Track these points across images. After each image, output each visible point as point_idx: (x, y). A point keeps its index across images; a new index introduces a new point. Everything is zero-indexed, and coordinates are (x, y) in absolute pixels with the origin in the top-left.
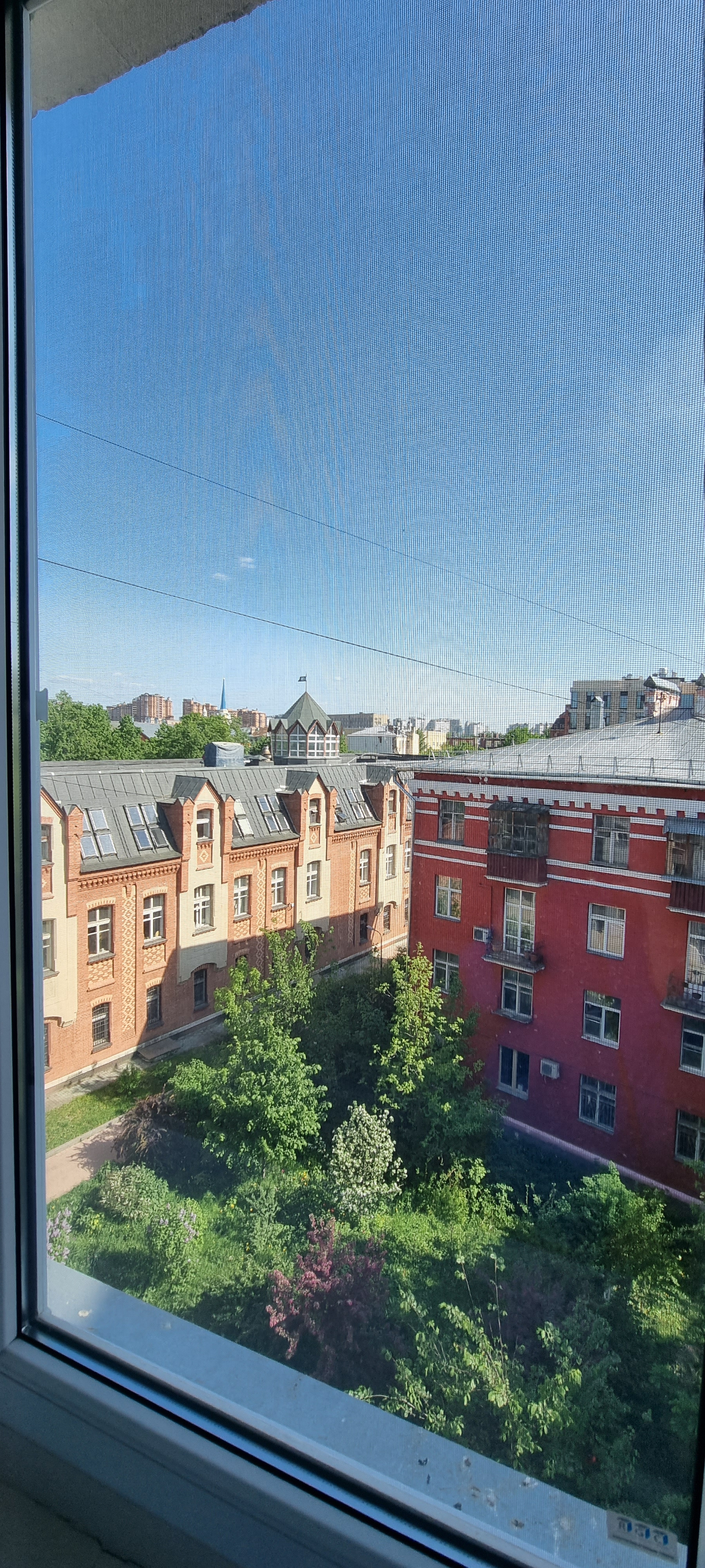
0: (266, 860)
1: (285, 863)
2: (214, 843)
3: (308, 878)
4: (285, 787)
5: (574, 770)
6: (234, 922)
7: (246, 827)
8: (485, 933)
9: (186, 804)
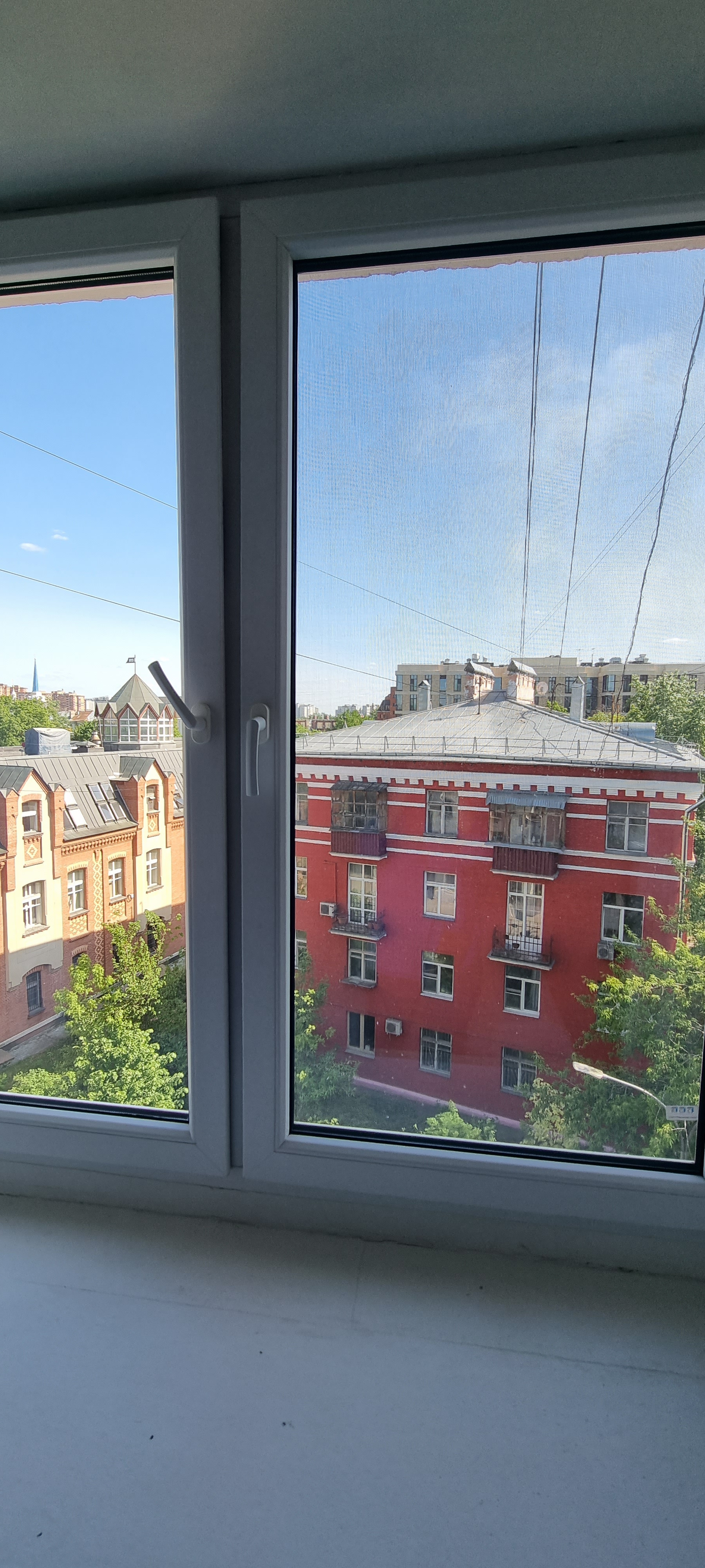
0: (101, 850)
1: (122, 854)
2: (43, 837)
3: (148, 867)
4: (119, 774)
5: (408, 749)
6: (69, 918)
7: (78, 817)
8: (331, 907)
9: (9, 796)
